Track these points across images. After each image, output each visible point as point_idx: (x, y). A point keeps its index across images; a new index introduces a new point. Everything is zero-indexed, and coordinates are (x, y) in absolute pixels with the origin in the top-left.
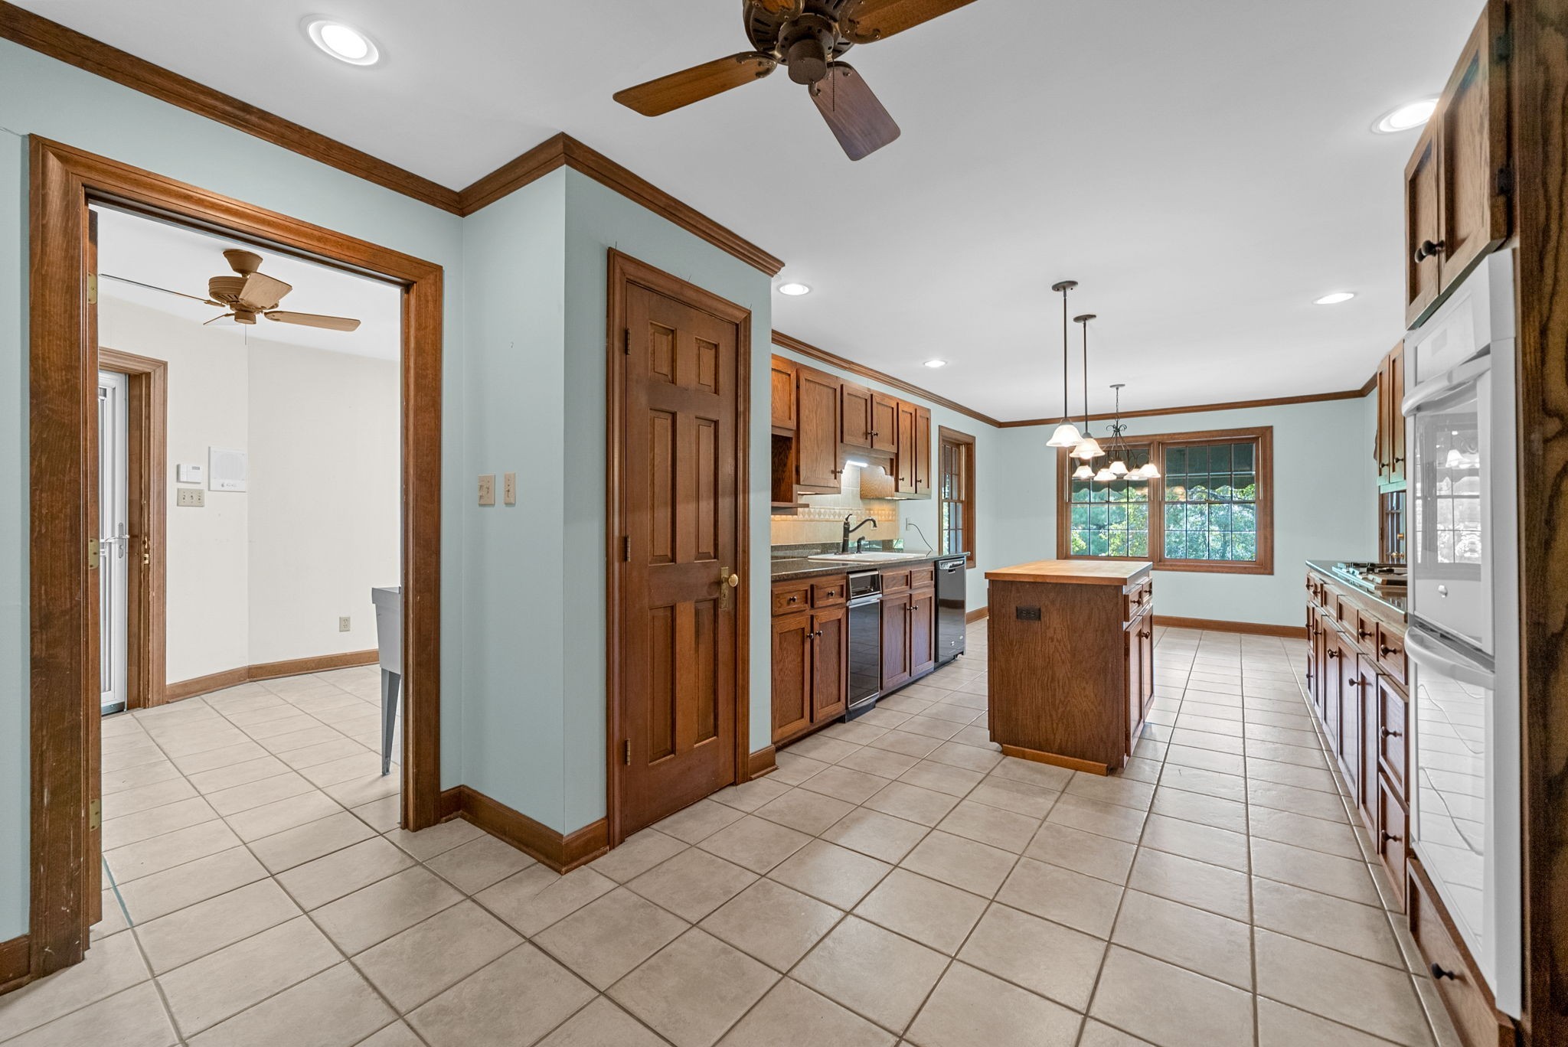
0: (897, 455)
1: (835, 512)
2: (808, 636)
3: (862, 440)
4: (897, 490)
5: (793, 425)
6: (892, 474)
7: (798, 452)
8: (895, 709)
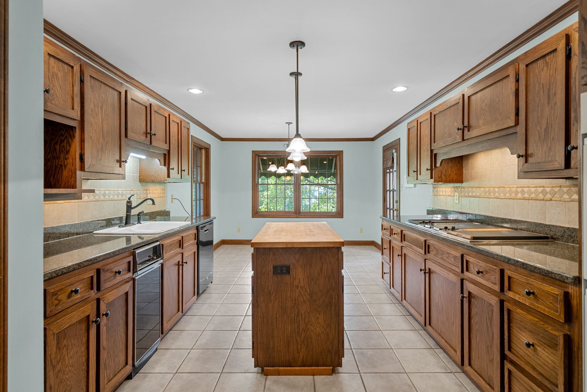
0: (169, 151)
1: (118, 193)
2: (93, 322)
3: (143, 138)
4: (169, 176)
5: (76, 114)
6: (165, 165)
7: (82, 141)
8: (173, 347)
